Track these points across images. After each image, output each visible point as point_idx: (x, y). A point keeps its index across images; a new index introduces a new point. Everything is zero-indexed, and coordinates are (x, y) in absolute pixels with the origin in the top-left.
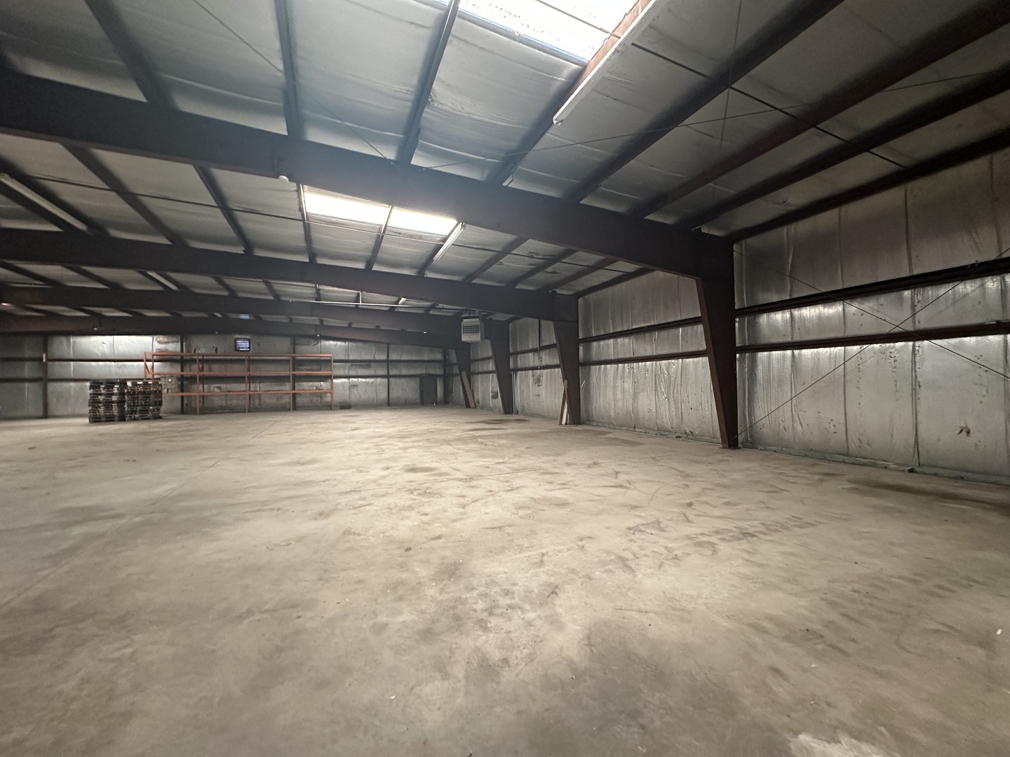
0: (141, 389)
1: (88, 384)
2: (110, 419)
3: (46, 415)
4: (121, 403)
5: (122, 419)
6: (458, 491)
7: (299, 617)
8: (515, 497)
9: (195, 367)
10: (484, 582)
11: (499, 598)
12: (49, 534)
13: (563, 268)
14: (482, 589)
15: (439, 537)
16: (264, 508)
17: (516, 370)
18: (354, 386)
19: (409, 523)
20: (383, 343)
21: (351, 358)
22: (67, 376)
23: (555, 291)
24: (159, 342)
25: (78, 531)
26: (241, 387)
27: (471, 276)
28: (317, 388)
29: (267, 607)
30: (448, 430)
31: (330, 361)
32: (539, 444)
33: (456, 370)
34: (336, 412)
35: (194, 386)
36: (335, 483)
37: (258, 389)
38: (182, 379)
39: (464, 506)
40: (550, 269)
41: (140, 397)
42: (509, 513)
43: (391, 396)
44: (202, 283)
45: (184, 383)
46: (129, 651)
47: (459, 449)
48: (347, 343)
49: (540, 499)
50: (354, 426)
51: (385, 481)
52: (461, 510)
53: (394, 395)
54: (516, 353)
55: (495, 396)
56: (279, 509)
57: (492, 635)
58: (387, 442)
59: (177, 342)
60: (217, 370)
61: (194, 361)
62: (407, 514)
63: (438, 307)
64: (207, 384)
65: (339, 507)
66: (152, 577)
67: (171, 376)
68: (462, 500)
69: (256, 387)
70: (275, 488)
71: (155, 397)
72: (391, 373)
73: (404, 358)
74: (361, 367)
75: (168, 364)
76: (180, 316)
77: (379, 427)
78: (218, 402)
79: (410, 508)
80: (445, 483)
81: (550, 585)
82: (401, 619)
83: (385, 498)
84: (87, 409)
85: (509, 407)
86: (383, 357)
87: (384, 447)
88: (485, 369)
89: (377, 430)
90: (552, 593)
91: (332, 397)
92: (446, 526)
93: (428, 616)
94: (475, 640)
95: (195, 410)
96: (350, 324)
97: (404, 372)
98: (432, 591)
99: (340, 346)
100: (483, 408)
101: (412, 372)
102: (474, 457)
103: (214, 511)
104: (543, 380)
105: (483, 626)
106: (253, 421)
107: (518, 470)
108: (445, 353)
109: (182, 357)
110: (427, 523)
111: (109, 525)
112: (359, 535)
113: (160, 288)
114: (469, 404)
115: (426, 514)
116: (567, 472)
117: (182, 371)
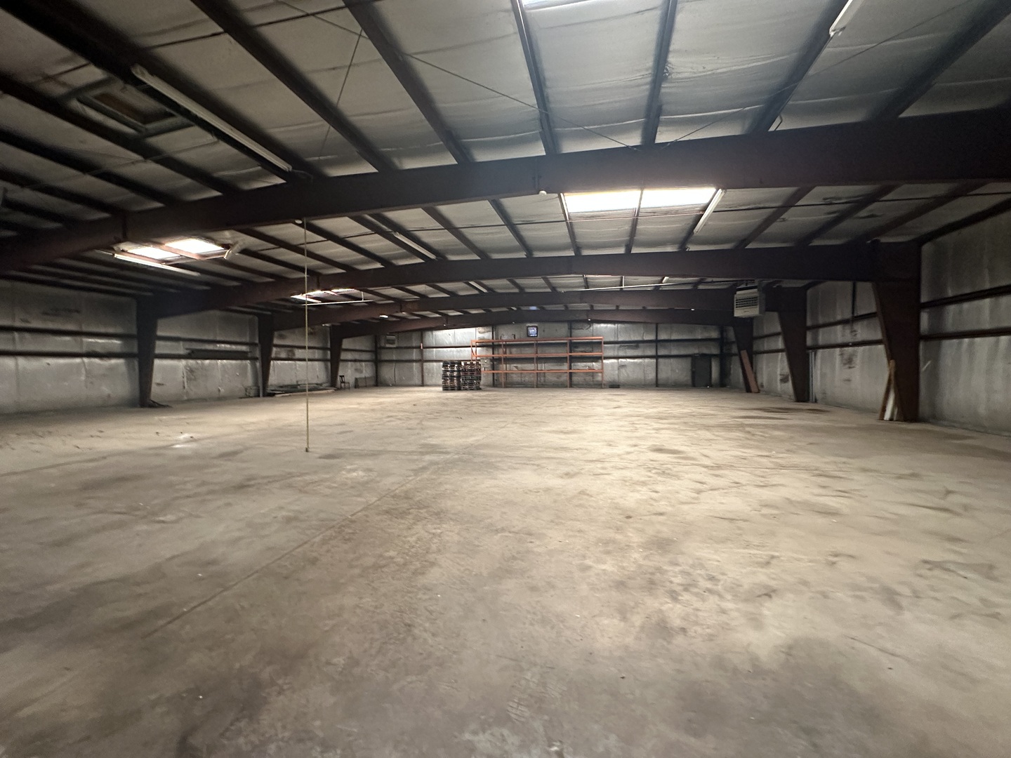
0: (469, 367)
1: (442, 364)
2: (453, 389)
3: (423, 385)
4: (459, 377)
5: (459, 389)
6: (699, 477)
7: (531, 542)
8: (766, 494)
9: (501, 350)
10: (691, 562)
11: (700, 579)
12: (416, 457)
13: (883, 210)
14: (687, 568)
15: (661, 514)
16: (528, 462)
17: (816, 348)
18: (623, 366)
19: (637, 496)
20: (651, 323)
21: (620, 339)
22: (432, 359)
23: (877, 241)
24: (480, 332)
25: (428, 458)
26: (530, 366)
27: (745, 241)
28: (590, 368)
29: (513, 530)
30: (712, 415)
31: (600, 343)
32: (832, 441)
33: (735, 349)
34: (605, 390)
35: (501, 366)
36: (586, 451)
37: (543, 369)
38: (493, 360)
39: (699, 492)
40: (863, 213)
41: (469, 373)
42: (749, 508)
43: (659, 376)
44: (501, 285)
45: (495, 362)
46: (439, 531)
47: (717, 436)
48: (616, 325)
49: (799, 502)
50: (615, 404)
51: (629, 457)
52: (696, 495)
53: (662, 376)
54: (817, 327)
55: (784, 380)
56: (538, 465)
57: (679, 606)
58: (643, 422)
59: (490, 331)
60: (515, 353)
61: (500, 346)
62: (639, 488)
63: (706, 281)
64: (509, 364)
65: (583, 471)
66: (457, 494)
67: (487, 358)
68: (699, 486)
69: (542, 367)
70: (540, 449)
71: (477, 374)
72: (659, 354)
73: (674, 337)
74: (630, 347)
75: (485, 348)
76: (490, 311)
77: (639, 407)
78: (516, 378)
79: (644, 483)
80: (687, 467)
81: (766, 587)
82: (604, 567)
83: (624, 471)
84: (441, 381)
85: (803, 393)
86: (652, 337)
87: (638, 426)
88: (773, 347)
89: (636, 409)
90: (766, 595)
91: (602, 376)
92: (673, 506)
93: (626, 573)
94: (662, 604)
95: (501, 384)
96: (617, 307)
97: (674, 352)
98: (636, 555)
99: (611, 328)
100: (768, 393)
101: (683, 352)
102: (733, 447)
103: (499, 459)
104: (858, 361)
105: (674, 596)
106: (538, 395)
107: (783, 467)
108: (722, 331)
109: (493, 343)
110: (655, 500)
111: (442, 457)
112: (591, 496)
113: (477, 292)
114: (749, 387)
115: (657, 492)
116: (855, 477)
117: (493, 354)
